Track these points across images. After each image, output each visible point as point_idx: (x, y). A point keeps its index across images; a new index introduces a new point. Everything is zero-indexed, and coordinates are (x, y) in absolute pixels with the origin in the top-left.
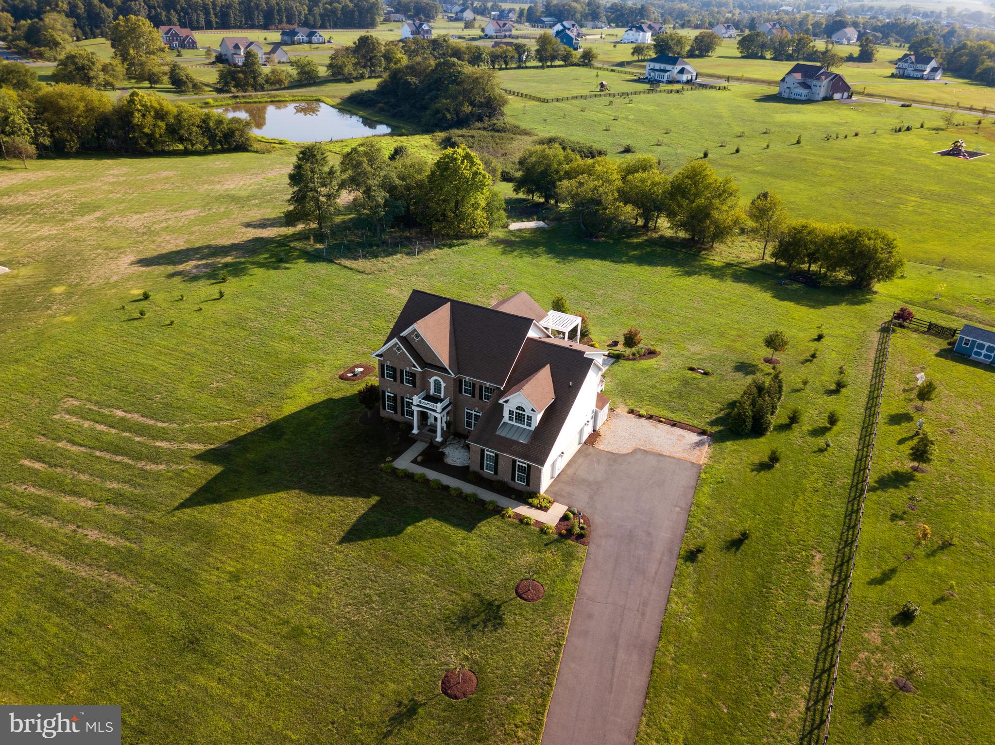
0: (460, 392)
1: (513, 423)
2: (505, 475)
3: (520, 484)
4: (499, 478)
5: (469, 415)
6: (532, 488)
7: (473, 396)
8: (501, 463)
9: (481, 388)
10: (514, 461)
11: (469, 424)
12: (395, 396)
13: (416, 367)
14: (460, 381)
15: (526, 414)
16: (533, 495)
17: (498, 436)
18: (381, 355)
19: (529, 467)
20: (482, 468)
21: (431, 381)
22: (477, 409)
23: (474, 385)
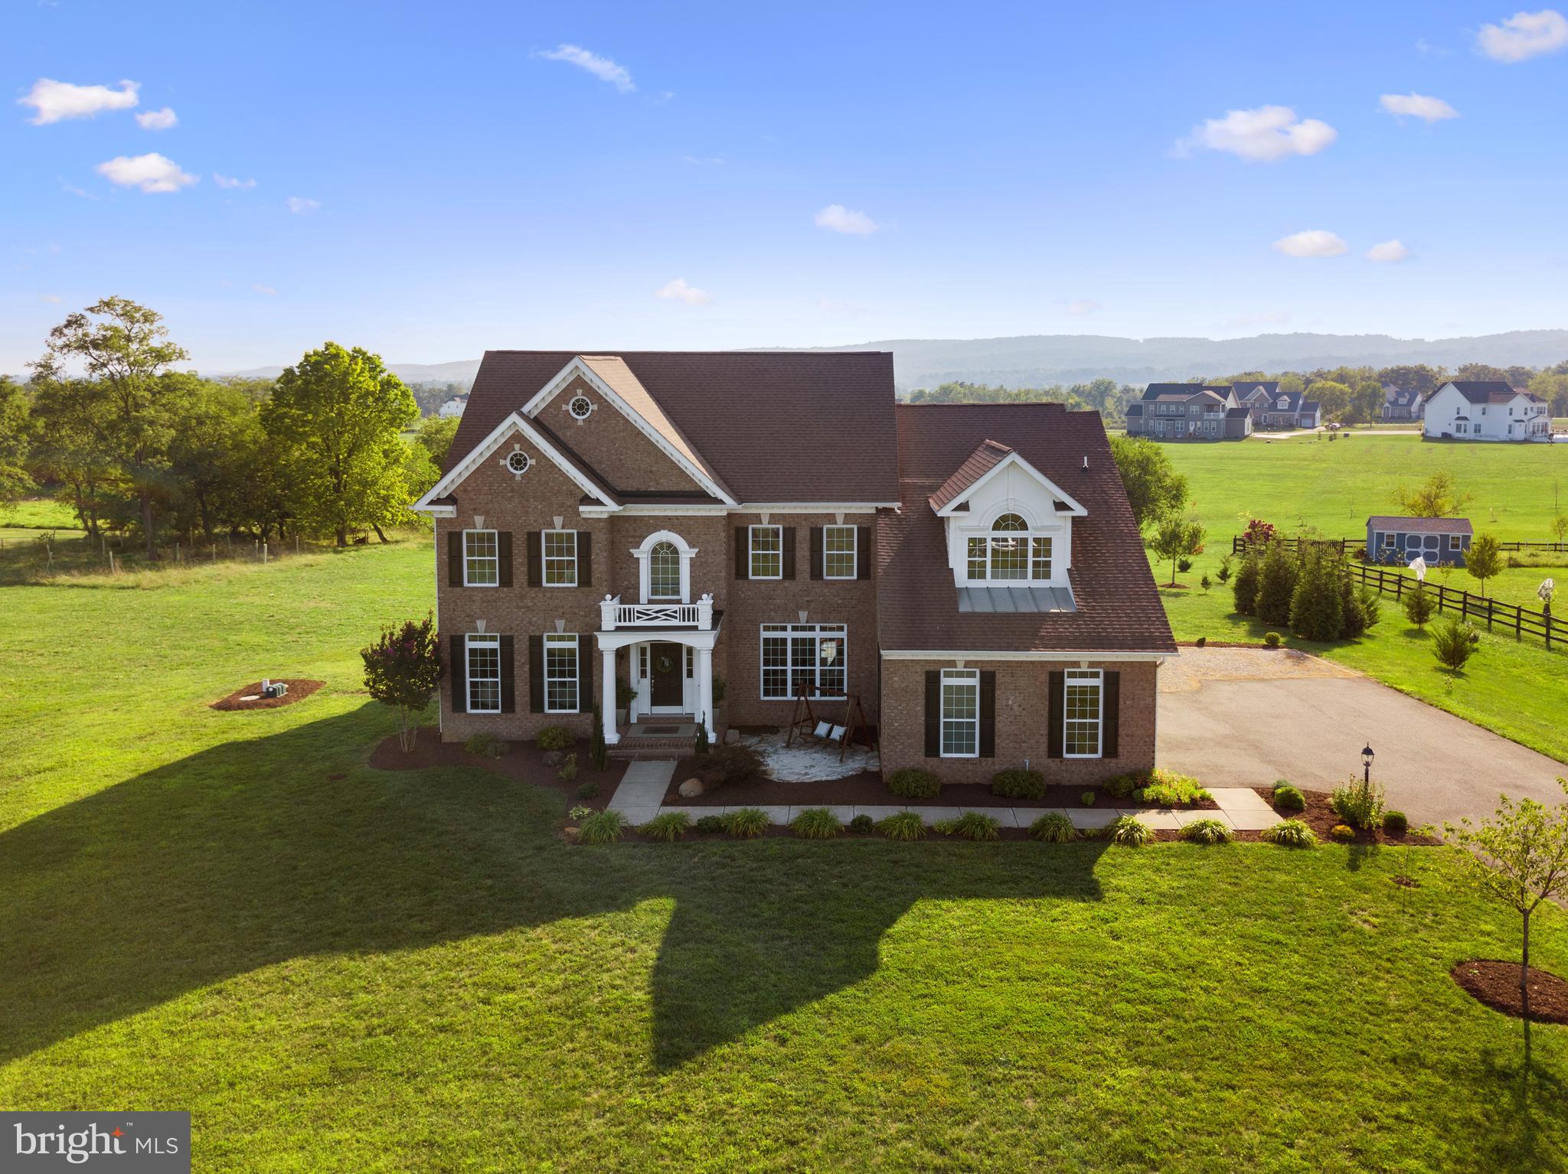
0: (741, 572)
1: (989, 582)
2: (1021, 747)
3: (1081, 760)
5: (775, 648)
6: (1126, 759)
7: (790, 573)
8: (1007, 700)
9: (816, 534)
10: (1056, 678)
11: (775, 683)
12: (507, 642)
13: (598, 502)
14: (737, 530)
15: (1029, 535)
16: (1143, 776)
17: (972, 616)
18: (451, 500)
19: (1113, 678)
20: (932, 749)
21: (643, 553)
22: (803, 615)
23: (790, 534)
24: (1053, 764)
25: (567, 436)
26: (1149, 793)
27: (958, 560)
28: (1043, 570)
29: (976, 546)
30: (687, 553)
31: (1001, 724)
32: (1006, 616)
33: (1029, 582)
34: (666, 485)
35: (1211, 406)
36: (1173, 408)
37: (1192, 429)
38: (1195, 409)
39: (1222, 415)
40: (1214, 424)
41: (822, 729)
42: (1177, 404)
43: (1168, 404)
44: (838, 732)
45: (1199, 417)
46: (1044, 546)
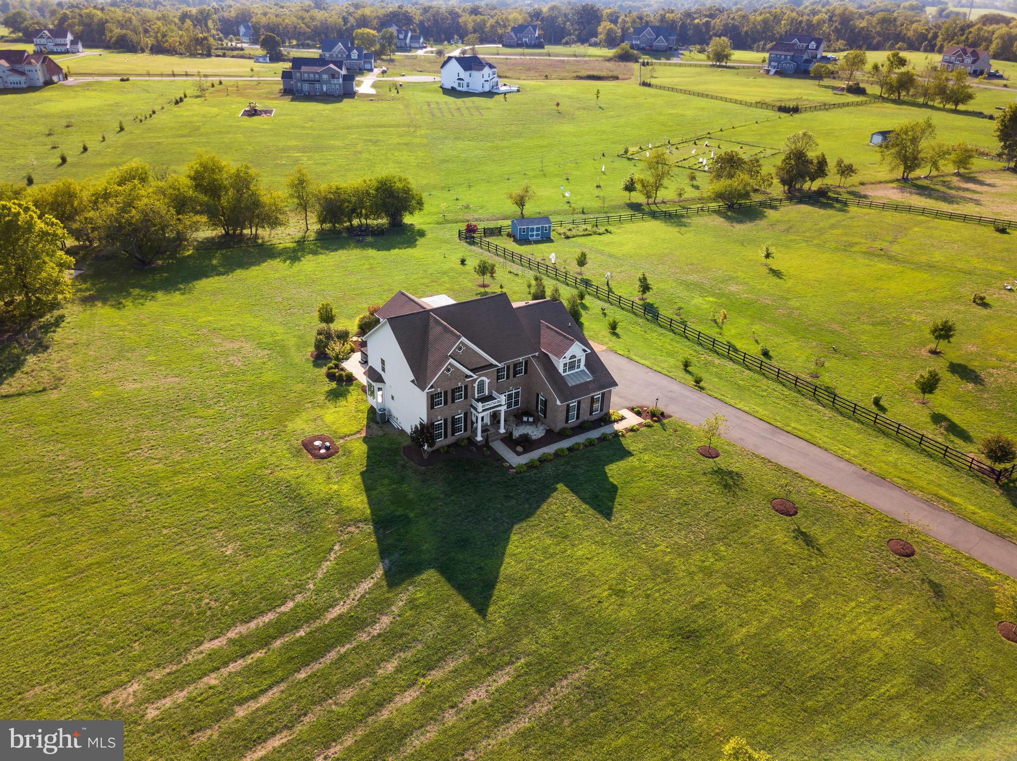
0: (497, 381)
1: (568, 373)
2: (585, 416)
3: (596, 414)
4: (580, 420)
7: (508, 377)
8: (583, 405)
9: (515, 366)
10: (592, 398)
12: (446, 420)
13: (472, 377)
14: (497, 370)
15: (577, 359)
16: (608, 415)
18: (432, 386)
19: (603, 396)
20: (567, 421)
21: (476, 384)
22: (511, 388)
24: (592, 416)
25: (458, 357)
26: (612, 419)
27: (561, 370)
28: (580, 366)
29: (565, 365)
30: (487, 381)
31: (581, 411)
32: (579, 385)
33: (576, 370)
34: (482, 365)
35: (334, 75)
36: (312, 76)
37: (325, 89)
38: (325, 77)
39: (341, 80)
40: (337, 86)
42: (315, 73)
43: (309, 73)
45: (327, 82)
46: (579, 361)
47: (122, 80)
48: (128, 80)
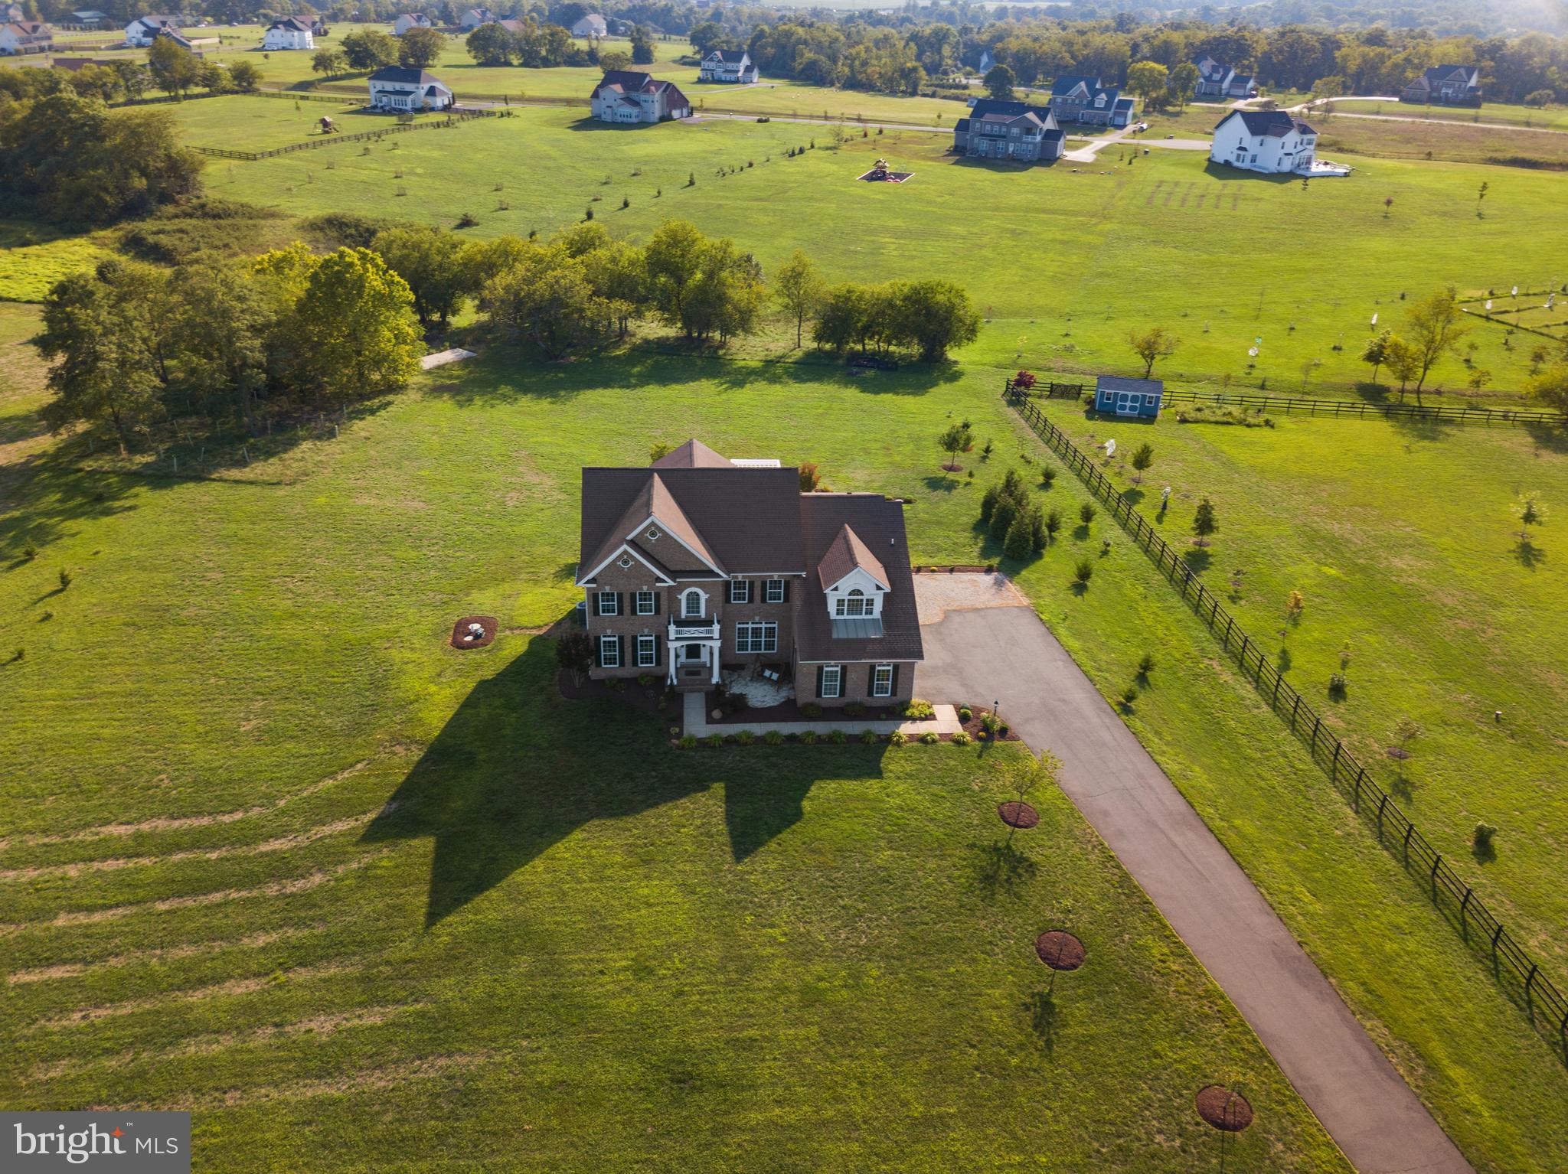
0: (728, 600)
1: (845, 617)
2: (857, 692)
3: (881, 697)
4: (847, 699)
5: (743, 632)
6: (900, 697)
7: (751, 600)
8: (851, 676)
9: (764, 584)
10: (872, 667)
11: (743, 646)
12: (621, 637)
13: (664, 581)
14: (727, 584)
15: (864, 598)
16: (906, 705)
17: (839, 640)
18: (593, 580)
19: (896, 667)
20: (819, 694)
21: (683, 597)
22: (757, 619)
23: (752, 584)
24: (870, 699)
25: (647, 547)
26: (908, 713)
27: (832, 608)
28: (870, 612)
29: (840, 602)
30: (704, 597)
31: (849, 685)
32: (852, 640)
33: (864, 616)
34: (694, 568)
35: (1030, 130)
36: (996, 128)
37: (1011, 149)
38: (1015, 131)
39: (1039, 138)
40: (1031, 147)
41: (767, 673)
42: (1001, 124)
43: (992, 124)
44: (775, 676)
45: (1017, 140)
46: (870, 602)
47: (760, 121)
48: (766, 121)
